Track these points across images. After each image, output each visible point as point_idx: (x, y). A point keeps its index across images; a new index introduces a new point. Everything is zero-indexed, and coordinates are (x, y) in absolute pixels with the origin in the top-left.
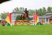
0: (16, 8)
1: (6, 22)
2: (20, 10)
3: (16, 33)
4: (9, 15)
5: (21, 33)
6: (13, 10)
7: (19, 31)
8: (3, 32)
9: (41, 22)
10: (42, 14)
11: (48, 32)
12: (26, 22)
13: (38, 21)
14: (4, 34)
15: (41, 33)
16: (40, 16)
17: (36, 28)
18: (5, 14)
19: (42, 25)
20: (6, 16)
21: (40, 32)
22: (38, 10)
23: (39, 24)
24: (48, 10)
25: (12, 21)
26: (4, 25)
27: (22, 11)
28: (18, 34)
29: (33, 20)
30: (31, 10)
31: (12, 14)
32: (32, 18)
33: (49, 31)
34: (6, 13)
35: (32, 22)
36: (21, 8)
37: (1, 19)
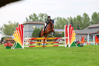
0: (33, 14)
1: (13, 41)
2: (39, 18)
3: (33, 62)
4: (19, 28)
5: (41, 62)
6: (27, 19)
7: (37, 58)
8: (7, 60)
9: (80, 42)
10: (82, 26)
11: (92, 59)
12: (51, 40)
13: (74, 39)
14: (10, 63)
15: (80, 62)
16: (79, 29)
17: (70, 52)
18: (11, 25)
19: (82, 46)
20: (13, 30)
21: (78, 59)
22: (75, 18)
23: (76, 45)
24: (93, 18)
25: (25, 39)
26: (10, 48)
27: (44, 20)
28: (35, 63)
29: (65, 38)
30: (61, 18)
31: (25, 26)
32: (63, 33)
33: (94, 58)
34: (13, 23)
35: (63, 40)
36: (42, 16)
37: (4, 36)
